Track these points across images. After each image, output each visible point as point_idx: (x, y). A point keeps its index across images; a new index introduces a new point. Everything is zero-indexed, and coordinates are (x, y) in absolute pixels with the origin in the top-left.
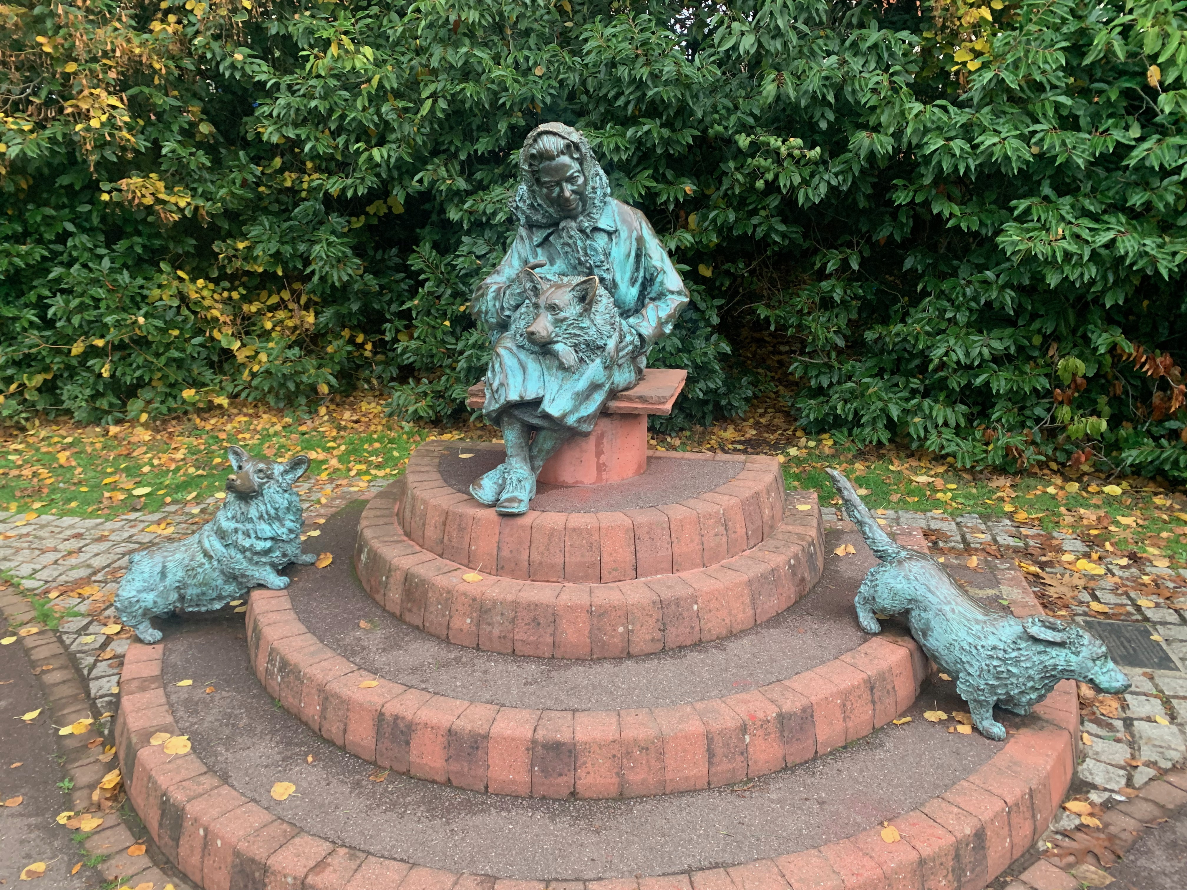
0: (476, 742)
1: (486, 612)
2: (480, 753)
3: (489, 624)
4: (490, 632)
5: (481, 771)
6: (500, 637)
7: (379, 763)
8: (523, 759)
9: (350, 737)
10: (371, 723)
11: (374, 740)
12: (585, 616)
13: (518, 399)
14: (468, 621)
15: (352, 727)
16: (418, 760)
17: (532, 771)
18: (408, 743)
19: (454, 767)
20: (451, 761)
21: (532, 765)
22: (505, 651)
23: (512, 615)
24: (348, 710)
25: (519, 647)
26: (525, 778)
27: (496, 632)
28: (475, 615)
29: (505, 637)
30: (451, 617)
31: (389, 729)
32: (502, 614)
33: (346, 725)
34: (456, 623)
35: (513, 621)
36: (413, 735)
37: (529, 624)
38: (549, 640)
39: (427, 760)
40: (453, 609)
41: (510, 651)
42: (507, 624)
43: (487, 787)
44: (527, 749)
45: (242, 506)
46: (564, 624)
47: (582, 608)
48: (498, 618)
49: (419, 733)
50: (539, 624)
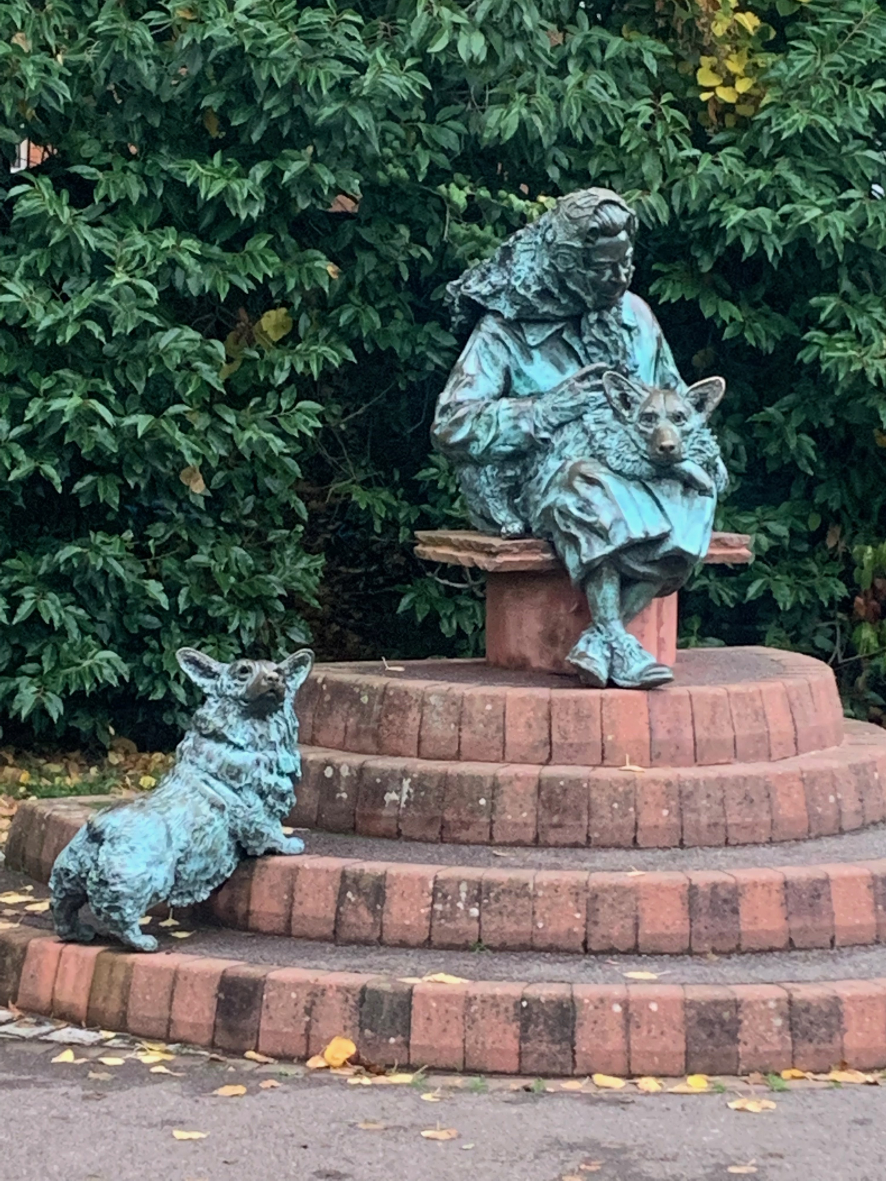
0: (816, 890)
1: (688, 797)
2: (823, 901)
3: (693, 811)
4: (698, 821)
5: (826, 923)
6: (709, 826)
7: (696, 949)
8: (866, 897)
9: (646, 930)
10: (678, 903)
11: (687, 922)
12: (797, 785)
13: (643, 536)
14: (665, 812)
15: (647, 917)
16: (751, 928)
17: (876, 911)
18: (735, 911)
19: (796, 923)
20: (791, 918)
21: (876, 904)
22: (715, 843)
23: (720, 794)
24: (637, 899)
25: (733, 833)
26: (870, 919)
27: (704, 820)
28: (673, 803)
29: (716, 824)
30: (638, 813)
31: (707, 902)
32: (708, 796)
33: (637, 918)
34: (647, 819)
35: (722, 802)
36: (741, 901)
37: (740, 803)
38: (766, 818)
39: (764, 924)
40: (639, 803)
41: (723, 840)
42: (716, 807)
43: (832, 942)
44: (869, 887)
45: (257, 725)
46: (778, 798)
47: (793, 775)
48: (704, 802)
49: (748, 896)
50: (752, 801)
